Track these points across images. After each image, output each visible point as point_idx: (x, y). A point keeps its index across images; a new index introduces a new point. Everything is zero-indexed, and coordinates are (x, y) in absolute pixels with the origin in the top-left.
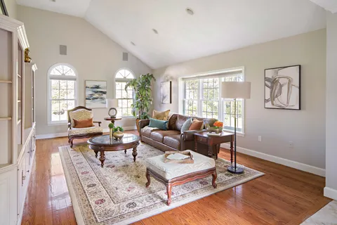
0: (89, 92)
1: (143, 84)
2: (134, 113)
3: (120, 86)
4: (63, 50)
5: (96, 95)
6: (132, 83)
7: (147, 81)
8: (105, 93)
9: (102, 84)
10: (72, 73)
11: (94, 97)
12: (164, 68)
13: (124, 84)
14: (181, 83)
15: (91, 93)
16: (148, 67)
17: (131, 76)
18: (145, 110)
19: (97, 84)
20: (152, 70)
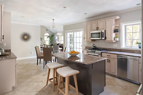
1: (51, 37)
2: (49, 44)
3: (46, 37)
6: (49, 37)
7: (52, 36)
8: (42, 39)
12: (56, 33)
13: (47, 37)
14: (60, 37)
16: (53, 33)
17: (48, 35)
18: (52, 43)
20: (54, 33)
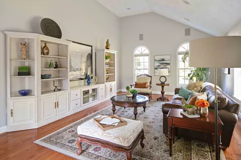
0: (157, 64)
4: (141, 37)
5: (162, 66)
8: (169, 64)
9: (167, 58)
10: (147, 52)
11: (160, 67)
15: (158, 64)
19: (163, 57)
